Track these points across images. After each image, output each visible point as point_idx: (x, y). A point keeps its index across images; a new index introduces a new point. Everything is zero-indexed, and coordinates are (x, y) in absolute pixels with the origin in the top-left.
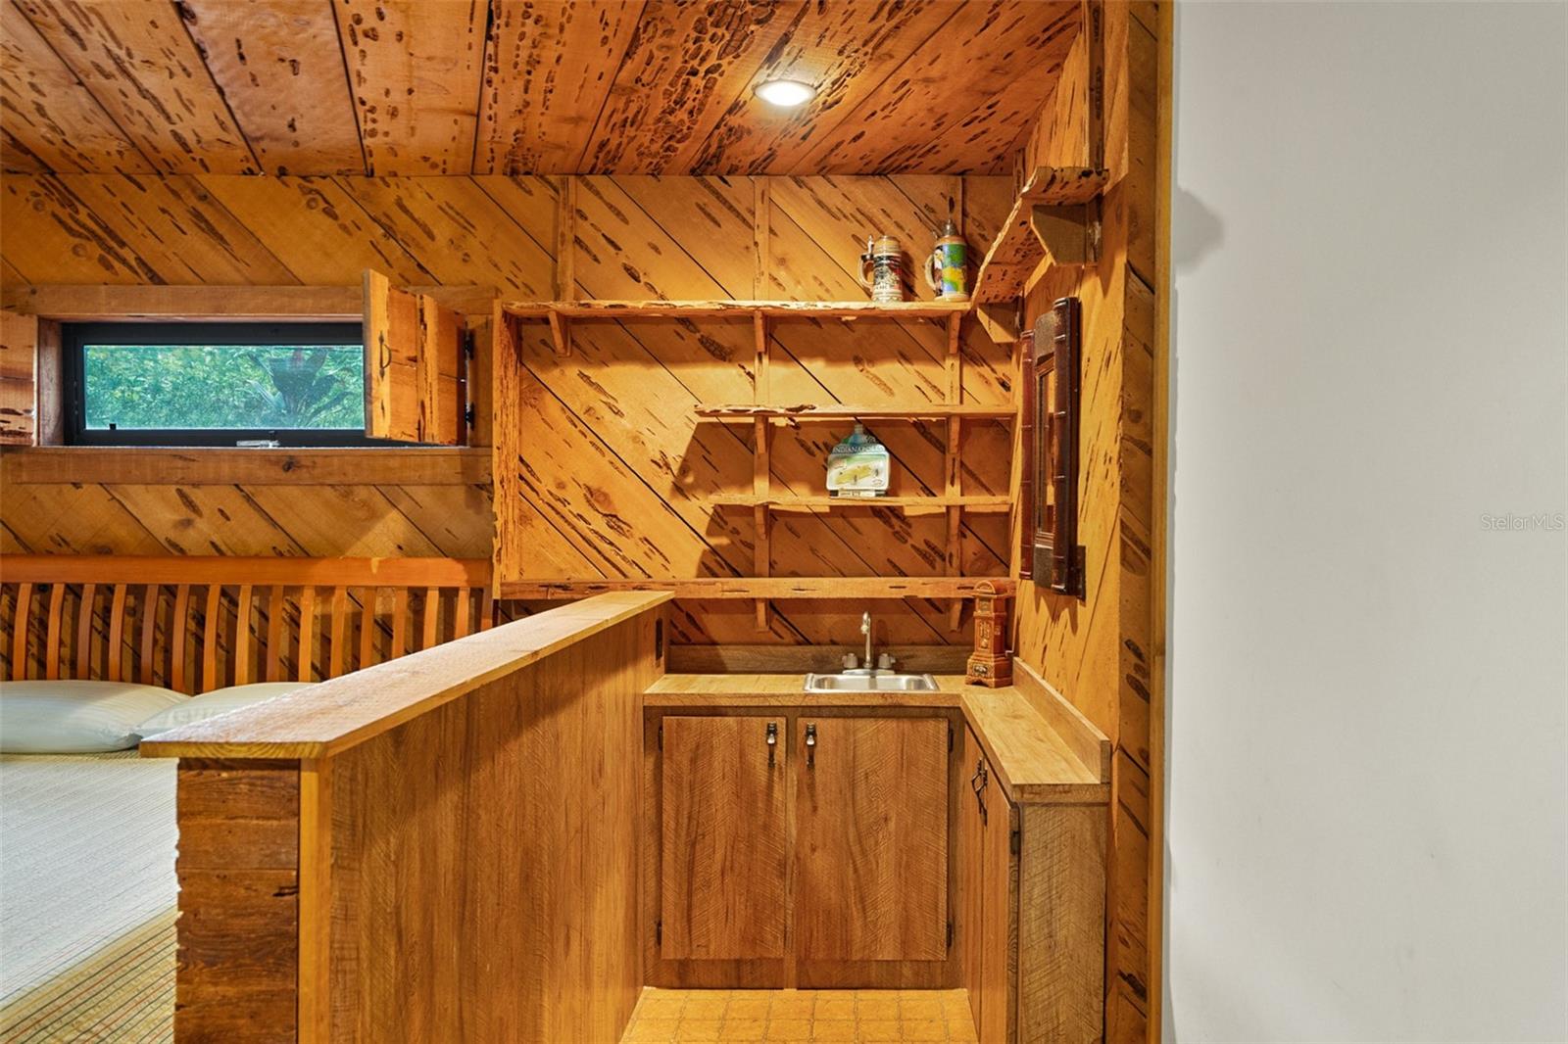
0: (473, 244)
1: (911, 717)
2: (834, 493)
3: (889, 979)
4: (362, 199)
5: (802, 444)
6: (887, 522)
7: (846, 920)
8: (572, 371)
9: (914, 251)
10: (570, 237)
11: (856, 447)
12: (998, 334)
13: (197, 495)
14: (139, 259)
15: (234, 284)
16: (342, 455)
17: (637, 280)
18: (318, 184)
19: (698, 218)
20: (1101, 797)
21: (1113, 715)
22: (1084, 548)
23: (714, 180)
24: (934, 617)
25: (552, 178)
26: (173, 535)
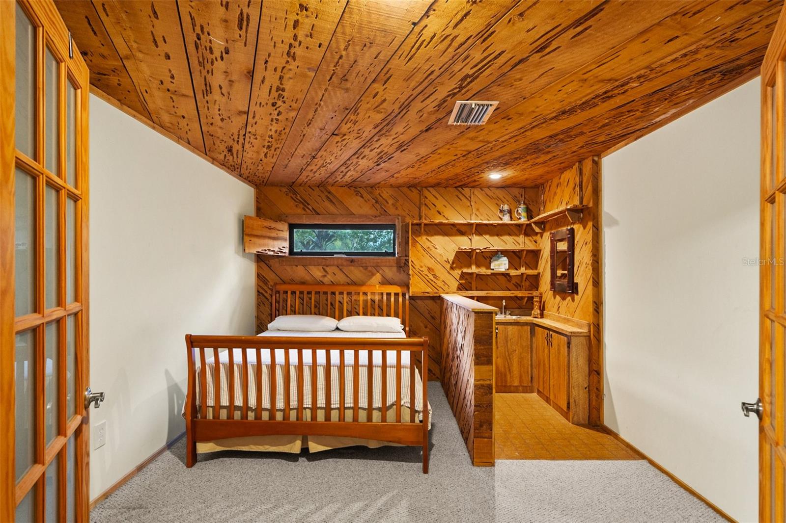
0: (398, 204)
1: (521, 325)
2: (493, 269)
3: (516, 390)
4: (370, 193)
5: (484, 256)
6: (506, 277)
8: (424, 238)
9: (512, 208)
10: (424, 203)
11: (499, 258)
12: (537, 230)
13: (328, 269)
14: (313, 208)
15: (338, 215)
16: (365, 259)
17: (440, 214)
18: (359, 189)
19: (456, 199)
20: (588, 334)
21: (591, 317)
22: (577, 283)
23: (460, 189)
24: (518, 302)
25: (418, 188)
26: (321, 279)
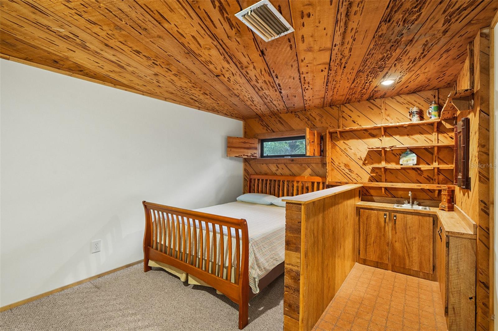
0: (323, 120)
1: (422, 216)
2: (402, 165)
3: (416, 274)
4: (304, 115)
5: (394, 154)
6: (416, 171)
7: (404, 259)
8: (342, 142)
9: (423, 109)
10: (341, 116)
11: (407, 154)
12: (448, 126)
13: (279, 166)
14: (271, 129)
15: (284, 131)
16: (300, 159)
17: (355, 123)
18: (297, 113)
19: (368, 109)
20: (474, 237)
21: (477, 218)
22: (470, 178)
23: (372, 101)
24: (430, 194)
25: (338, 106)
26: (275, 172)
